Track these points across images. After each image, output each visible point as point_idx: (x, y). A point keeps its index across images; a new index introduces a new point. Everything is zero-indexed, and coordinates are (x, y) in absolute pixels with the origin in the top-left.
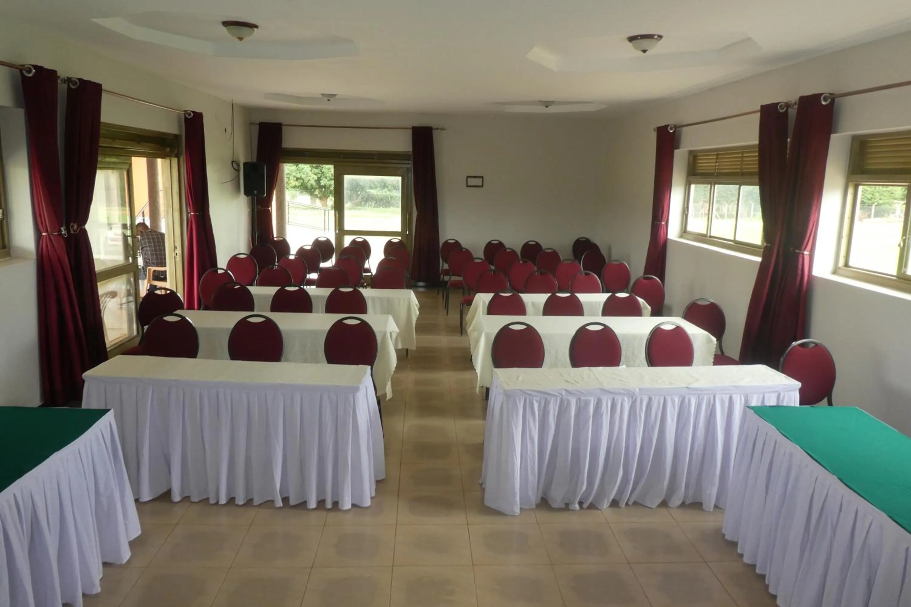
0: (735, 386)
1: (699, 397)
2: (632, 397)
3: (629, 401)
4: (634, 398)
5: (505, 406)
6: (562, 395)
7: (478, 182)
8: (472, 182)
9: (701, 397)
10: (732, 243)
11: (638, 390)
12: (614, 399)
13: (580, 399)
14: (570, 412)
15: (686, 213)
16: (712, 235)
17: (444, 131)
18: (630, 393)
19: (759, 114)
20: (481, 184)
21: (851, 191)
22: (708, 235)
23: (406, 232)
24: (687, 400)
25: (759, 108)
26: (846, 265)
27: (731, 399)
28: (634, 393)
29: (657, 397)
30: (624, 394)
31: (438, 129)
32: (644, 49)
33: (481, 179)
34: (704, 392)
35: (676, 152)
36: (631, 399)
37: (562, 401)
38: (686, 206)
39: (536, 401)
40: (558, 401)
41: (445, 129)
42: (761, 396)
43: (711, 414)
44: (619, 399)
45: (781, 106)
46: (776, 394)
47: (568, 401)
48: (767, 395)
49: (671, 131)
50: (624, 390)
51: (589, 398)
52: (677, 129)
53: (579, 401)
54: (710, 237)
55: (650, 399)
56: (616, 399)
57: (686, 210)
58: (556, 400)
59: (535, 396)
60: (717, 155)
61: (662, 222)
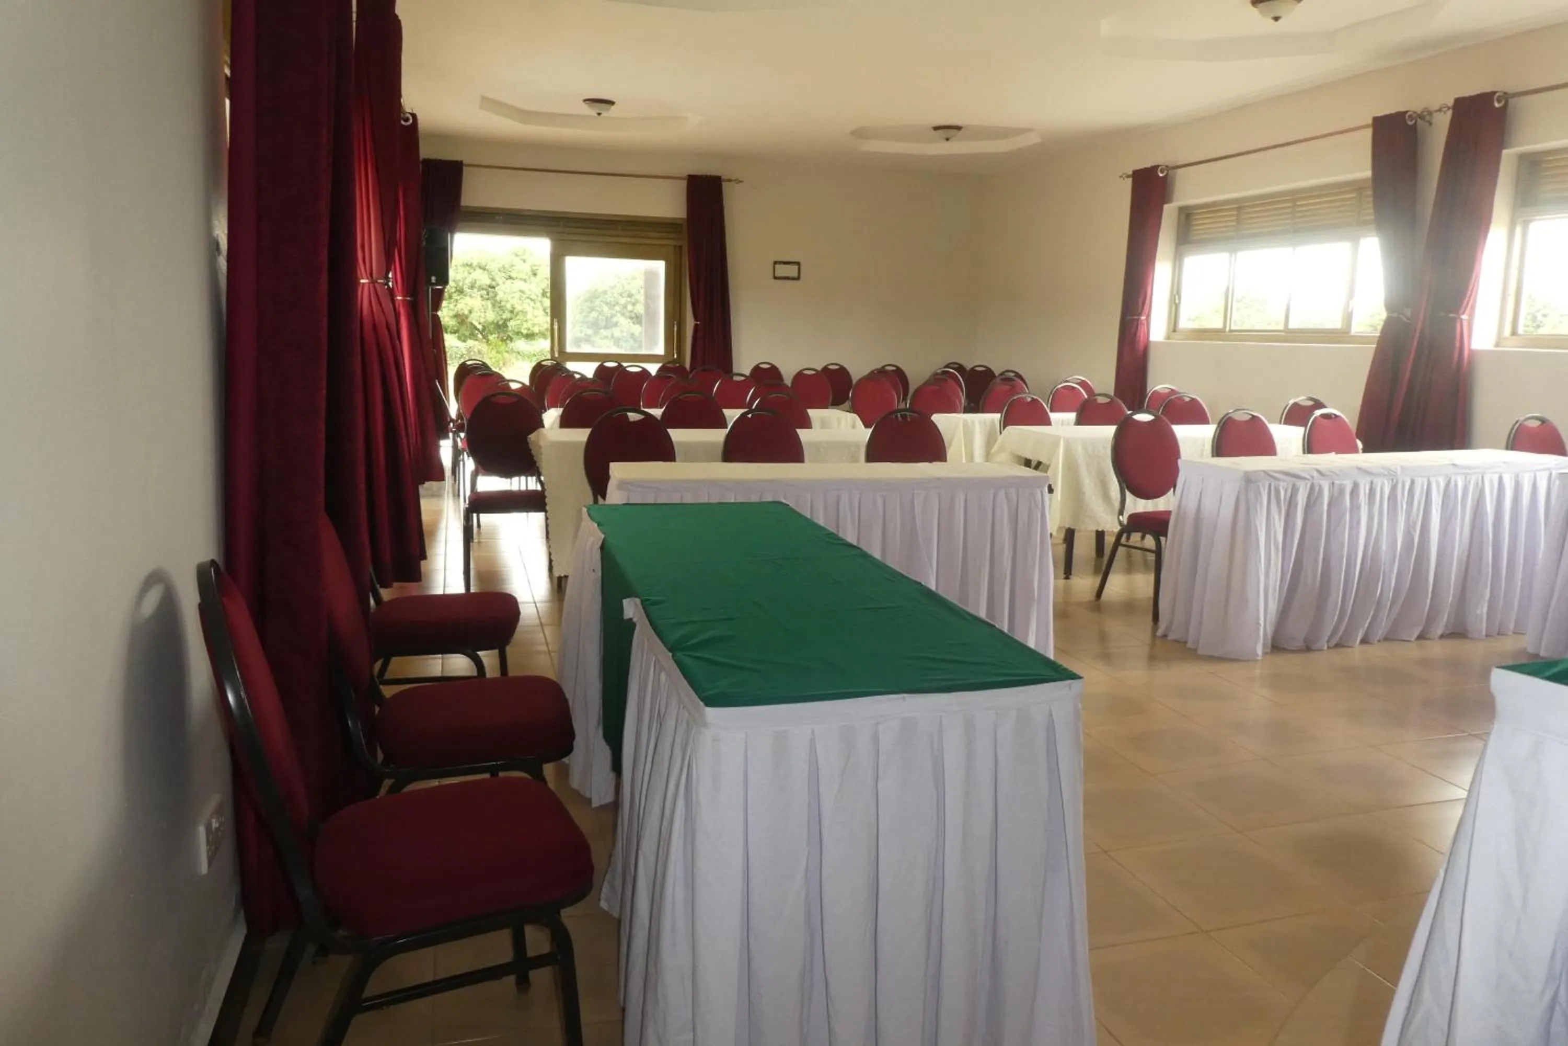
0: (1505, 463)
1: (1466, 477)
2: (1392, 480)
3: (1388, 483)
4: (1395, 481)
5: (1242, 498)
6: (1313, 477)
7: (792, 271)
8: (782, 270)
9: (1468, 477)
10: (1283, 334)
11: (1399, 469)
12: (1372, 483)
13: (1333, 484)
14: (1322, 504)
15: (1177, 301)
16: (1233, 328)
17: (741, 184)
18: (1392, 472)
19: (1369, 133)
20: (796, 275)
21: (1518, 230)
22: (1227, 329)
23: (674, 355)
24: (1453, 483)
25: (1370, 121)
26: (1514, 333)
27: (1501, 479)
28: (1396, 473)
29: (1420, 479)
30: (1385, 475)
31: (729, 181)
32: (1277, 15)
33: (796, 267)
34: (1473, 471)
35: (1166, 207)
36: (1391, 482)
37: (1312, 488)
38: (1175, 292)
39: (1283, 488)
40: (1309, 486)
41: (741, 182)
42: (1532, 475)
43: (1478, 501)
44: (1378, 482)
45: (1410, 116)
46: (1547, 473)
47: (1320, 486)
48: (1538, 474)
49: (1161, 175)
50: (1383, 468)
51: (1344, 482)
52: (1170, 172)
53: (1331, 485)
54: (1231, 331)
55: (1413, 482)
56: (1374, 483)
57: (1177, 297)
58: (1306, 486)
59: (1284, 481)
60: (1239, 209)
61: (1142, 316)
